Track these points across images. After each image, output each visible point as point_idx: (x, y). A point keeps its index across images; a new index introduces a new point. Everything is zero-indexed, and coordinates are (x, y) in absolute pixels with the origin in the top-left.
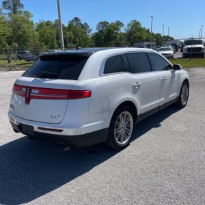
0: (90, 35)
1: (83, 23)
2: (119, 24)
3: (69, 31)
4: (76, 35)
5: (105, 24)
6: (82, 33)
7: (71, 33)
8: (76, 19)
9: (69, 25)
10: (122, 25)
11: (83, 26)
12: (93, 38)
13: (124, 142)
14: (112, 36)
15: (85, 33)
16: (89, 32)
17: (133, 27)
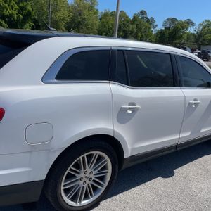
0: (154, 31)
1: (149, 18)
2: (189, 23)
3: (132, 24)
4: (139, 30)
5: (173, 20)
6: (146, 28)
7: (134, 26)
8: (143, 12)
9: (134, 18)
10: (192, 24)
11: (148, 21)
12: (157, 34)
13: (84, 202)
14: (177, 35)
15: (150, 28)
16: (154, 28)
17: (205, 27)
